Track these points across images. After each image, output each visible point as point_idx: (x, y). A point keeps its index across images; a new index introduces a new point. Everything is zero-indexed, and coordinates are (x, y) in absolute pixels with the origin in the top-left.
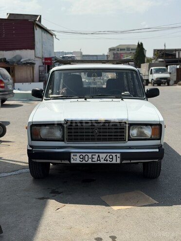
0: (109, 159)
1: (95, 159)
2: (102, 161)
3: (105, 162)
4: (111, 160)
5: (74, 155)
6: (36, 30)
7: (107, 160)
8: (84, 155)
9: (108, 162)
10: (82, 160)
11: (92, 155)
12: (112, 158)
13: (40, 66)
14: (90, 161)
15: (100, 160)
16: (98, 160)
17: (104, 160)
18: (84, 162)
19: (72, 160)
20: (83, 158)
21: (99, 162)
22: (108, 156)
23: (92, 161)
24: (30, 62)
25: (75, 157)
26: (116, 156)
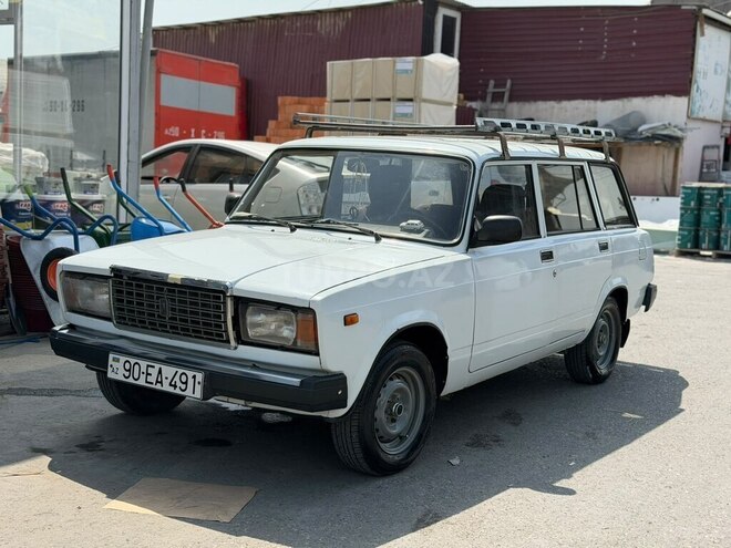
0: (179, 384)
1: (152, 379)
2: (166, 388)
3: (171, 390)
4: (183, 387)
5: (114, 359)
6: (703, 34)
7: (175, 386)
8: (133, 361)
9: (178, 391)
10: (127, 374)
11: (148, 366)
12: (186, 383)
13: (705, 148)
14: (142, 382)
15: (161, 382)
16: (157, 382)
17: (170, 385)
18: (131, 380)
19: (110, 369)
20: (129, 370)
21: (158, 387)
22: (178, 374)
23: (147, 382)
24: (665, 132)
25: (115, 365)
26: (194, 377)
